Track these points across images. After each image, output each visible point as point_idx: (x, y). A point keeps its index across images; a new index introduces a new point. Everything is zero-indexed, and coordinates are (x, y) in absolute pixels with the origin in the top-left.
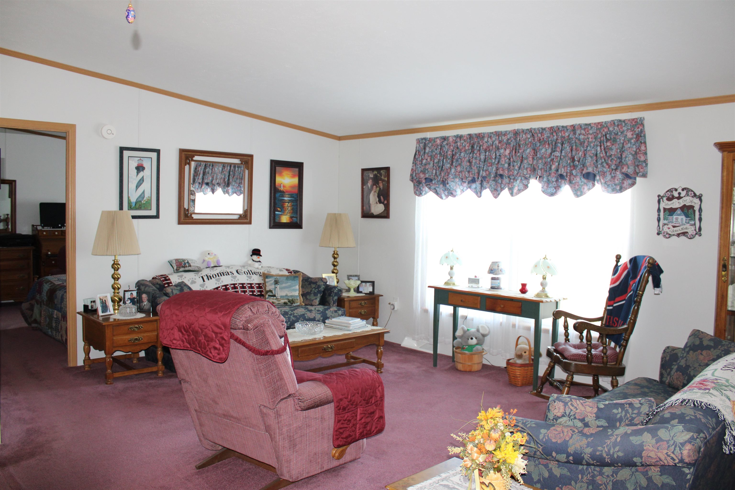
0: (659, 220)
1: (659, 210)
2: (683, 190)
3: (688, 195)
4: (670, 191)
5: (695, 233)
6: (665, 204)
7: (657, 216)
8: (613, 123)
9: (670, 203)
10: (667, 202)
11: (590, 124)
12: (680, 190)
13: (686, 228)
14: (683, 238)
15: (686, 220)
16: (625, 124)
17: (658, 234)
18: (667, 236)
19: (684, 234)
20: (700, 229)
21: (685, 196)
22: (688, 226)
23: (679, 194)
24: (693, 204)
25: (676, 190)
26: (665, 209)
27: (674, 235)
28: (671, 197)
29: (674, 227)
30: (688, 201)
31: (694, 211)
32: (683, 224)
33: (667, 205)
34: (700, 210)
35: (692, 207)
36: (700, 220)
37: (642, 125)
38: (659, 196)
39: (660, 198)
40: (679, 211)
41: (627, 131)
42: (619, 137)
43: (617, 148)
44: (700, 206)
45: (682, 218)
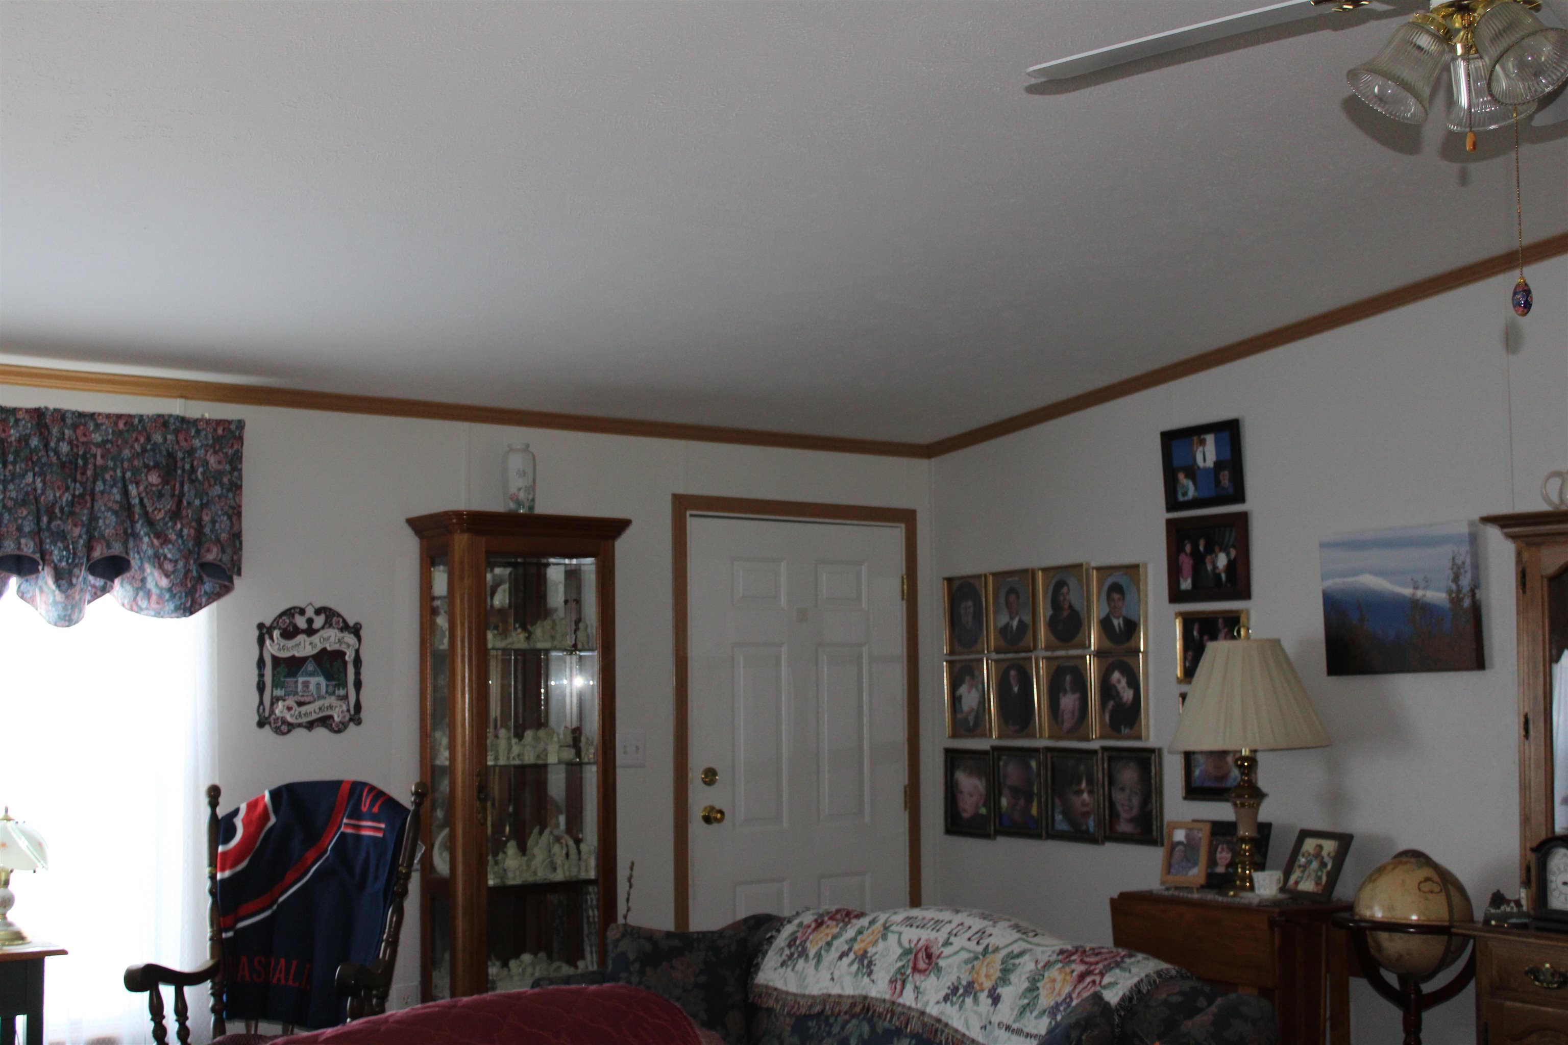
0: (261, 688)
1: (261, 663)
2: (318, 612)
3: (331, 626)
4: (289, 613)
5: (347, 718)
6: (276, 647)
7: (255, 679)
8: (163, 421)
9: (290, 643)
10: (283, 642)
11: (92, 416)
12: (310, 613)
13: (331, 707)
14: (321, 732)
15: (327, 686)
16: (198, 432)
17: (261, 724)
18: (284, 728)
19: (325, 721)
20: (358, 707)
21: (323, 628)
22: (332, 700)
23: (310, 621)
24: (343, 648)
25: (302, 612)
26: (276, 660)
27: (300, 725)
28: (291, 628)
29: (300, 704)
30: (330, 639)
31: (345, 663)
32: (320, 697)
33: (283, 648)
34: (358, 661)
35: (339, 655)
36: (358, 685)
37: (240, 439)
38: (261, 626)
39: (265, 631)
40: (310, 666)
41: (207, 451)
42: (179, 464)
43: (177, 492)
44: (357, 652)
45: (317, 682)
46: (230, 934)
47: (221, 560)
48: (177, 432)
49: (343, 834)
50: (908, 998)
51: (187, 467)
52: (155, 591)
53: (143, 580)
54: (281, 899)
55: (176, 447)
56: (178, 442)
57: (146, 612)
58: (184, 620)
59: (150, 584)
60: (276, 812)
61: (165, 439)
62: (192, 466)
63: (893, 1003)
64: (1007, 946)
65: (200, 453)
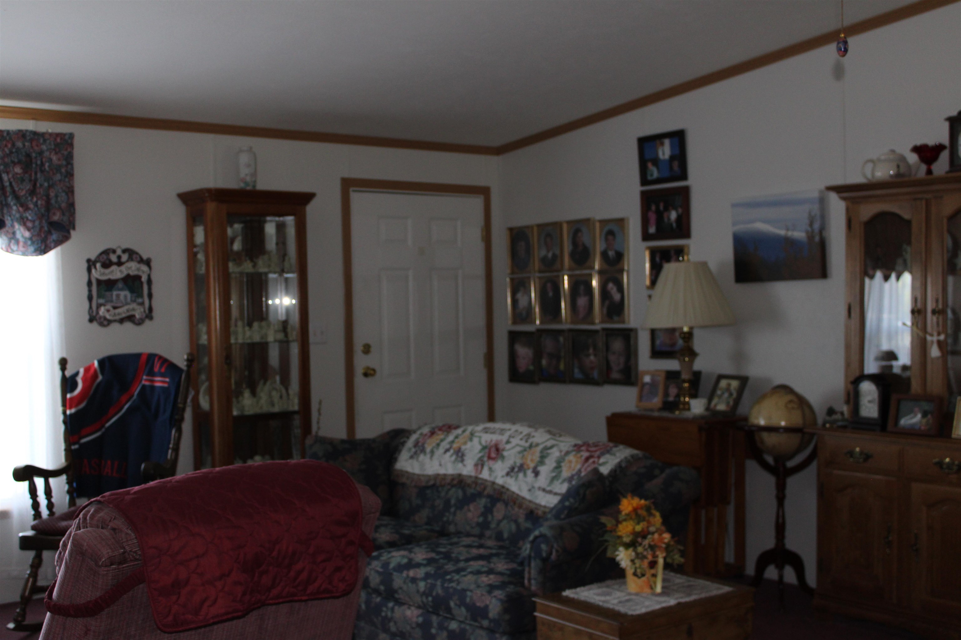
0: (90, 298)
1: (90, 283)
2: (124, 251)
3: (132, 260)
4: (106, 252)
5: (144, 315)
6: (98, 273)
7: (86, 293)
8: (22, 134)
9: (107, 271)
10: (103, 270)
12: (119, 252)
13: (134, 310)
14: (128, 325)
15: (131, 297)
16: (45, 141)
17: (91, 320)
18: (105, 323)
19: (130, 318)
20: (151, 309)
21: (127, 261)
22: (134, 306)
23: (119, 257)
24: (140, 273)
25: (114, 251)
26: (99, 282)
27: (115, 321)
28: (107, 262)
29: (115, 308)
30: (132, 268)
31: (142, 283)
32: (127, 304)
33: (103, 274)
34: (149, 282)
35: (138, 278)
36: (150, 296)
37: (71, 145)
38: (89, 261)
39: (91, 263)
40: (120, 285)
41: (50, 153)
42: (34, 161)
43: (33, 178)
44: (149, 276)
45: (125, 294)
46: (76, 447)
47: (62, 220)
48: (31, 141)
49: (144, 387)
50: (485, 475)
51: (39, 162)
52: (21, 240)
53: (14, 233)
54: (108, 425)
55: (31, 150)
56: (32, 147)
57: (16, 253)
58: (40, 257)
59: (19, 236)
60: (102, 373)
61: (24, 145)
62: (42, 162)
63: (476, 478)
64: (543, 443)
65: (47, 154)
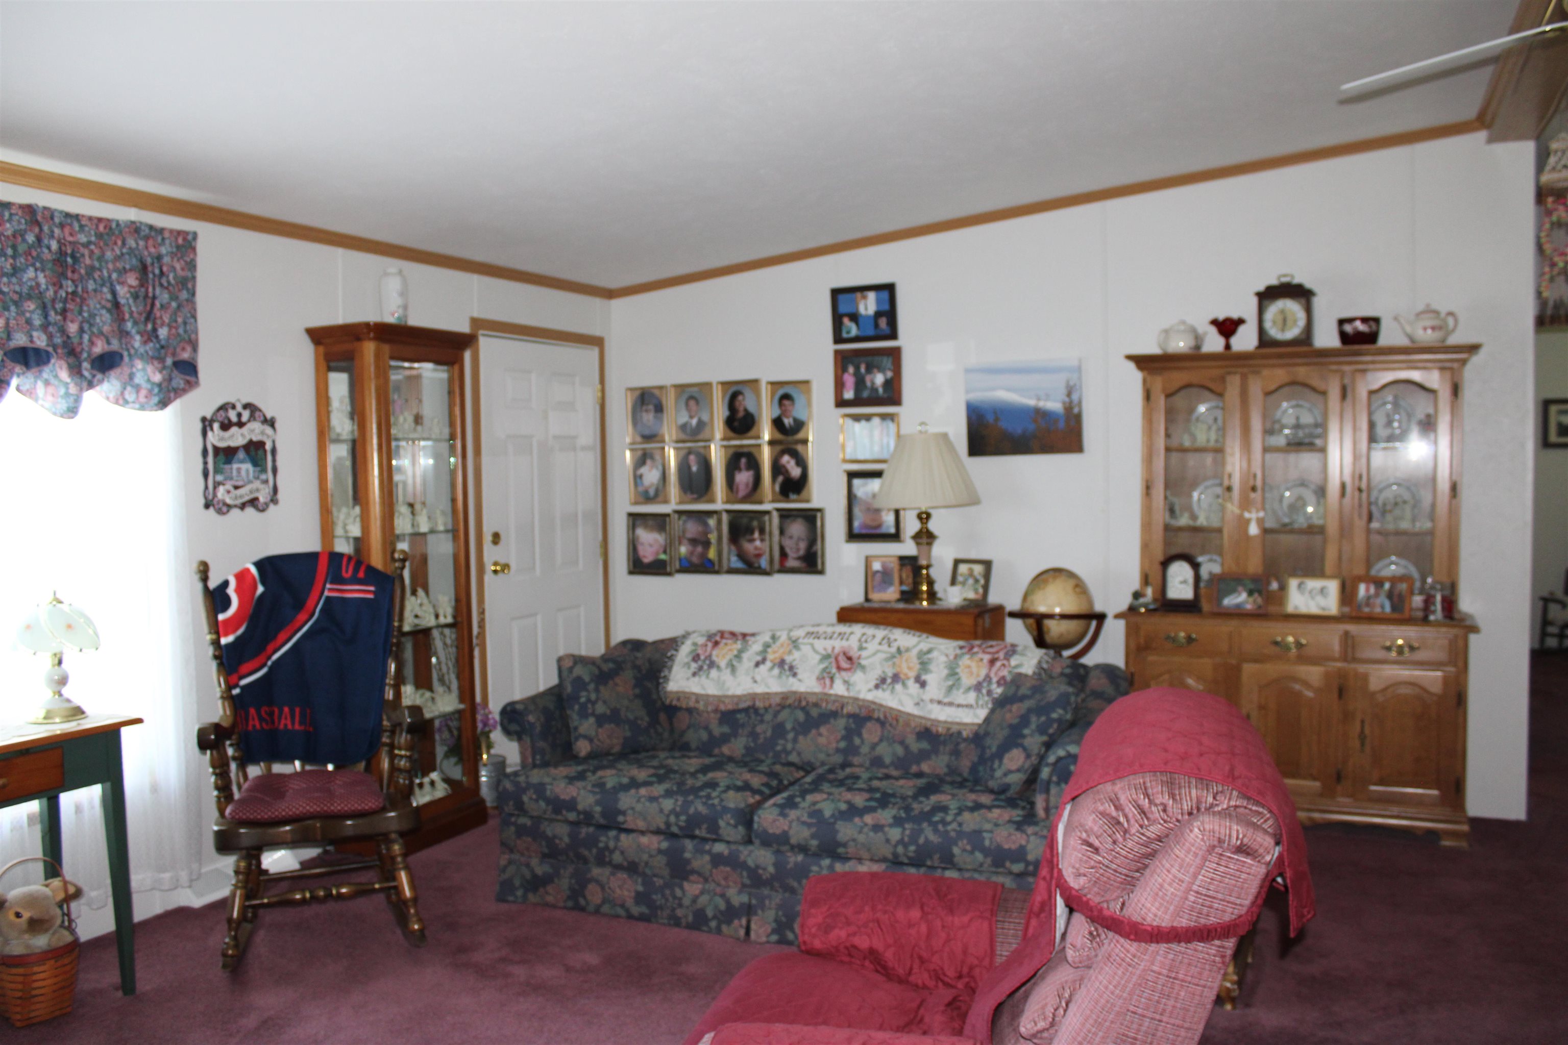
0: (206, 474)
1: (205, 452)
2: (245, 406)
3: (254, 419)
4: (224, 407)
5: (269, 499)
6: (216, 437)
7: (200, 467)
8: (135, 228)
9: (226, 434)
10: (220, 433)
11: (77, 217)
12: (239, 407)
13: (257, 490)
14: (251, 513)
15: (254, 472)
16: (163, 238)
17: (207, 506)
18: (225, 509)
19: (253, 502)
20: (276, 489)
21: (249, 421)
22: (257, 484)
23: (239, 415)
24: (263, 439)
25: (233, 406)
26: (217, 450)
27: (235, 507)
28: (226, 422)
29: (235, 487)
30: (254, 431)
31: (265, 451)
32: (249, 481)
33: (222, 439)
34: (274, 451)
35: (261, 444)
36: (275, 470)
37: (195, 248)
38: (204, 420)
39: (207, 423)
40: (241, 455)
41: (172, 258)
42: (150, 269)
43: (150, 295)
44: (274, 442)
45: (247, 468)
46: (236, 690)
47: (191, 358)
48: (146, 237)
49: (328, 598)
50: (839, 689)
51: (157, 271)
52: (145, 386)
53: (131, 377)
54: (276, 656)
55: (146, 253)
56: (147, 248)
57: (131, 405)
58: (160, 412)
59: (139, 379)
60: (264, 583)
61: (137, 244)
62: (161, 271)
63: (826, 694)
64: (915, 646)
65: (166, 260)
